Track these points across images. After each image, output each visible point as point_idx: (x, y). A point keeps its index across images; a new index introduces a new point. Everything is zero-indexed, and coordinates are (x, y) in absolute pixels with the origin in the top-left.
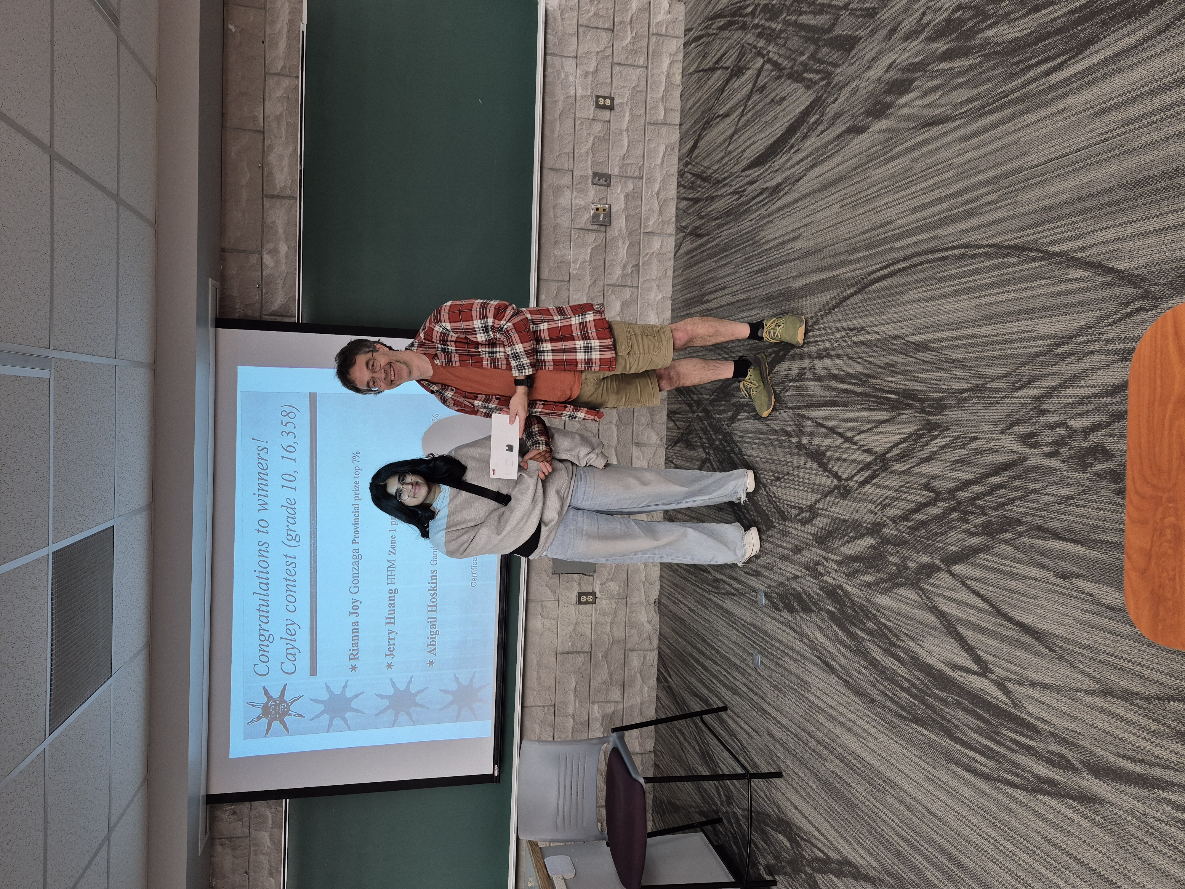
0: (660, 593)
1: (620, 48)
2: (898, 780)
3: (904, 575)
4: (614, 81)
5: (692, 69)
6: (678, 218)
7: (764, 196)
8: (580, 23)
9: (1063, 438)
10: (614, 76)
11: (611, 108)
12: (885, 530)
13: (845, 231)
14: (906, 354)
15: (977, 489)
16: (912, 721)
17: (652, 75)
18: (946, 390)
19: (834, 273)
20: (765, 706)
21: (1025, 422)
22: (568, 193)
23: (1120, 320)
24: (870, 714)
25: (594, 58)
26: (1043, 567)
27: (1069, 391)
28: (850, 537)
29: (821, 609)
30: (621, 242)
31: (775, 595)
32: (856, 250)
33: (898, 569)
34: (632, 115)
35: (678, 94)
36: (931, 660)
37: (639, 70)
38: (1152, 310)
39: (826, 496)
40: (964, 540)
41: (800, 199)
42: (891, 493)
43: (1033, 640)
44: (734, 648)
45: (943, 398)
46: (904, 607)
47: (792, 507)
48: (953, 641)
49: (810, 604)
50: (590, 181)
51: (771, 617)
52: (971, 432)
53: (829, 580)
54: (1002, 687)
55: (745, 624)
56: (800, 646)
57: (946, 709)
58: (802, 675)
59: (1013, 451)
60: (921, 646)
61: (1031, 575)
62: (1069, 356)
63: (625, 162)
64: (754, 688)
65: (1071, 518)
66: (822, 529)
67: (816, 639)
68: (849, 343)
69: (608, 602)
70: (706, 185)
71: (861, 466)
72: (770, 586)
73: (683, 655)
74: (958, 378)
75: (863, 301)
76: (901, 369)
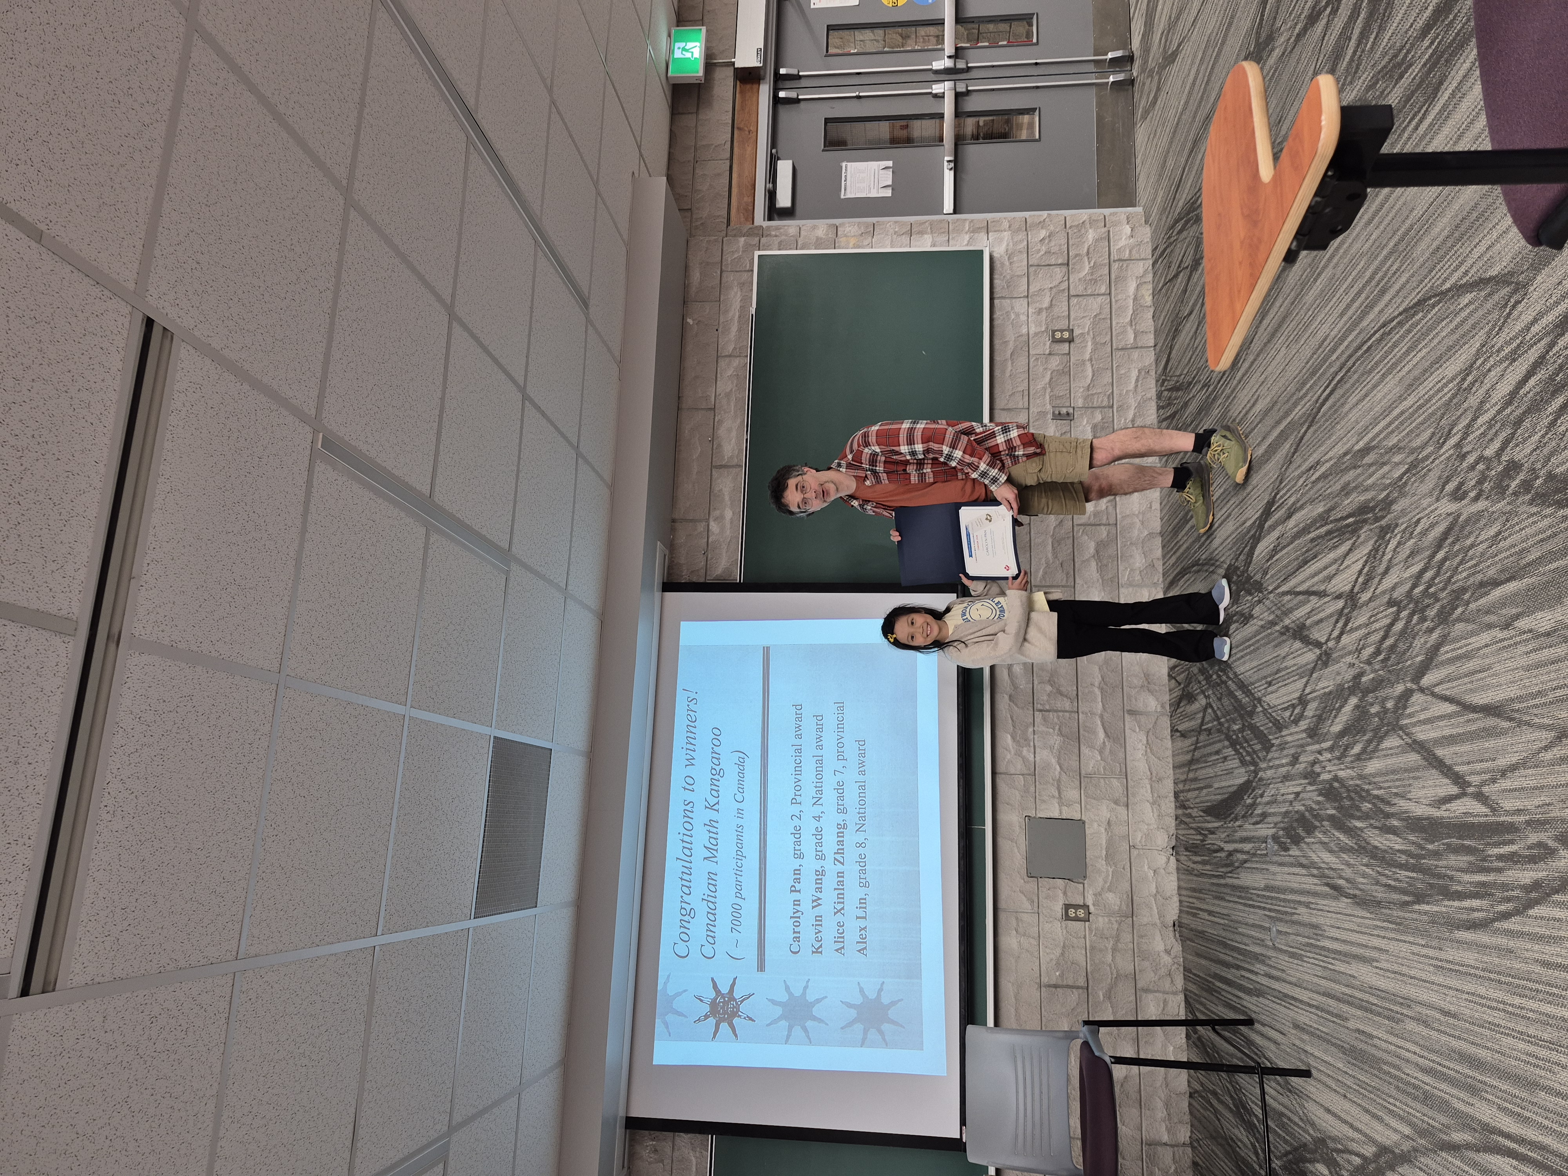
0: (1181, 911)
1: (1077, 280)
3: (1385, 721)
4: (1072, 313)
5: (1161, 285)
8: (1030, 263)
9: (1482, 472)
10: (1072, 309)
11: (1070, 341)
12: (1364, 679)
13: (1293, 370)
14: (1355, 468)
15: (1428, 575)
16: (1414, 903)
17: (1116, 301)
18: (1390, 484)
19: (1289, 419)
20: (1287, 989)
21: (1453, 476)
23: (1504, 323)
24: (1379, 923)
25: (1048, 294)
26: (1490, 626)
27: (1480, 421)
28: (1336, 710)
29: (1323, 820)
31: (1281, 833)
32: (1304, 384)
33: (1380, 719)
34: (1095, 343)
35: (1150, 315)
36: (1420, 811)
37: (1100, 298)
38: (1523, 299)
39: (1310, 675)
40: (1426, 642)
41: (1255, 360)
42: (1363, 631)
43: (1496, 719)
44: (1253, 933)
45: (1388, 494)
46: (1390, 761)
47: (1286, 709)
48: (1434, 771)
49: (1313, 820)
50: (1050, 416)
51: (1281, 864)
52: (1414, 516)
53: (1325, 777)
54: (1480, 797)
55: (1260, 893)
56: (1310, 883)
57: (1440, 863)
58: (1315, 920)
59: (1449, 515)
60: (1410, 799)
61: (1483, 643)
62: (1473, 385)
63: (1090, 393)
64: (1275, 973)
65: (1503, 555)
66: (1313, 717)
67: (1324, 862)
68: (1310, 486)
69: (1106, 920)
70: (1180, 393)
71: (1335, 618)
72: (1276, 824)
73: (1208, 981)
74: (1397, 464)
75: (1314, 433)
76: (1354, 485)
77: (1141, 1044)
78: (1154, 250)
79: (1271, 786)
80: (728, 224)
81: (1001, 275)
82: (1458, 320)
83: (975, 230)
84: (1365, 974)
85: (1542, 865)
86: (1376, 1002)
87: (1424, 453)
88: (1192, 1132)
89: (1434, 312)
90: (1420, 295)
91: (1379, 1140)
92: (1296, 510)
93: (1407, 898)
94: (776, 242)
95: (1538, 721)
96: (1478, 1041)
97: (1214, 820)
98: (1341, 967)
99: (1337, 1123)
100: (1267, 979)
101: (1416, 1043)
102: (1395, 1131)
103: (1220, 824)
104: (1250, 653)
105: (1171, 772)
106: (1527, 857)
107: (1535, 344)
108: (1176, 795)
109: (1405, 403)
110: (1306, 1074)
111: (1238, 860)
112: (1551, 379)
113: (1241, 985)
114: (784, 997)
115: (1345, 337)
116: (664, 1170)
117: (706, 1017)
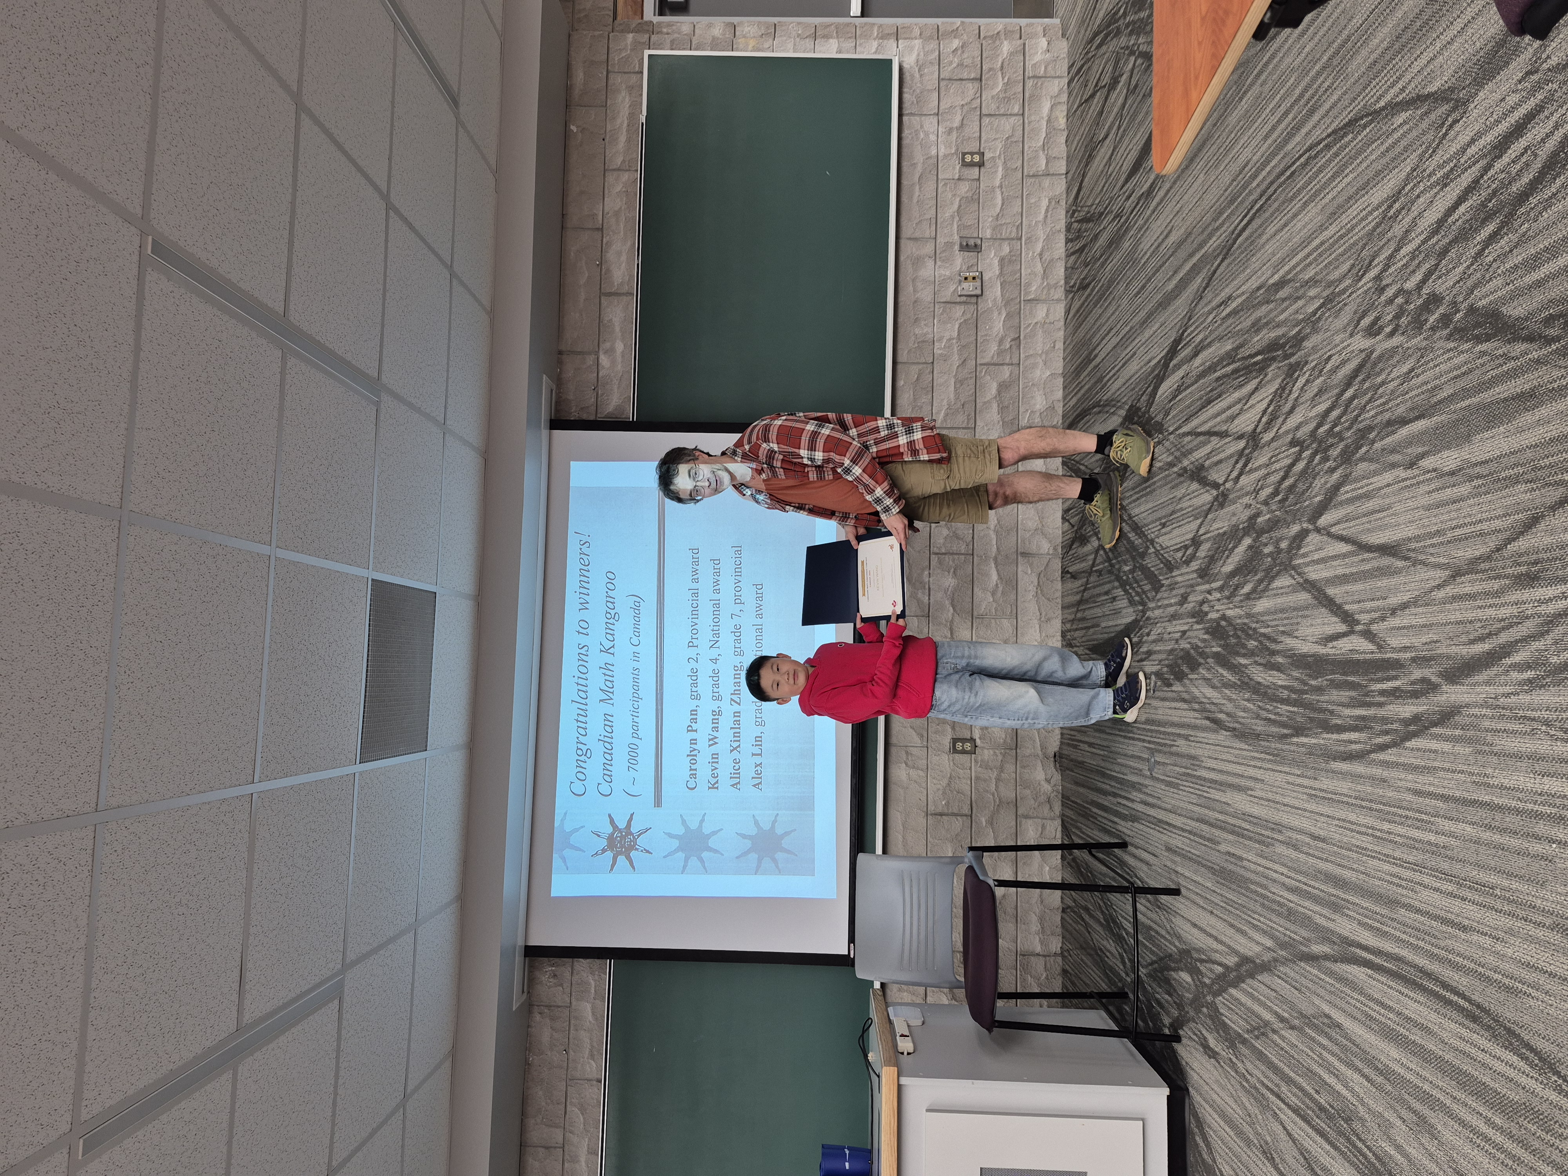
0: (1062, 744)
1: (990, 97)
2: (1284, 818)
3: (1277, 562)
4: (983, 134)
5: (1075, 107)
6: (1067, 278)
7: (1141, 204)
8: (942, 76)
9: (1401, 307)
10: (983, 129)
11: (981, 165)
12: (1260, 520)
13: (1210, 199)
14: (1268, 302)
15: (1335, 414)
16: (1292, 736)
17: (1029, 123)
18: (1303, 320)
19: (1203, 251)
20: (1161, 815)
21: (1369, 311)
22: (930, 263)
23: (1438, 145)
24: (1256, 755)
25: (959, 112)
26: (1393, 466)
27: (1403, 252)
28: (1229, 551)
29: (1207, 657)
30: (996, 314)
31: (1165, 669)
32: (1221, 213)
33: (1272, 559)
34: (1006, 169)
35: (1062, 139)
36: (1306, 648)
37: (1014, 118)
38: (1461, 118)
39: (1206, 517)
40: (1326, 483)
41: (1171, 188)
42: (1263, 472)
43: (1391, 558)
44: (1131, 763)
45: (1300, 330)
46: (1279, 600)
47: (1178, 550)
48: (1323, 610)
49: (1198, 658)
50: (957, 247)
51: (1163, 699)
52: (1326, 353)
53: (1213, 615)
54: (1368, 635)
56: (1191, 717)
57: (1322, 698)
58: (1193, 751)
59: (1361, 351)
60: (1296, 637)
61: (1385, 482)
62: (1400, 213)
63: (999, 222)
64: (1150, 800)
65: (1414, 393)
66: (1205, 558)
67: (1205, 698)
68: (1219, 322)
69: (991, 752)
70: (1091, 225)
71: (1236, 458)
72: (1160, 661)
73: (1085, 807)
74: (1312, 298)
75: (1228, 267)
76: (1265, 321)
77: (1020, 864)
78: (1071, 67)
79: (1158, 625)
80: (615, 18)
81: (911, 89)
82: (1390, 141)
83: (883, 37)
84: (1239, 802)
85: (1423, 700)
86: (1248, 827)
87: (1342, 287)
88: (1063, 943)
89: (1365, 133)
90: (1352, 114)
91: (1242, 951)
92: (1203, 348)
93: (1286, 731)
94: (668, 41)
95: (1433, 560)
96: (1346, 863)
98: (1217, 795)
99: (1202, 936)
100: (1142, 806)
101: (1284, 865)
102: (1258, 943)
104: (1147, 494)
105: (1060, 612)
106: (1409, 692)
107: (1470, 167)
108: (1064, 634)
109: (1326, 232)
110: (1176, 892)
112: (1483, 205)
113: (1117, 811)
114: (681, 831)
115: (1267, 162)
116: (564, 993)
117: (604, 851)
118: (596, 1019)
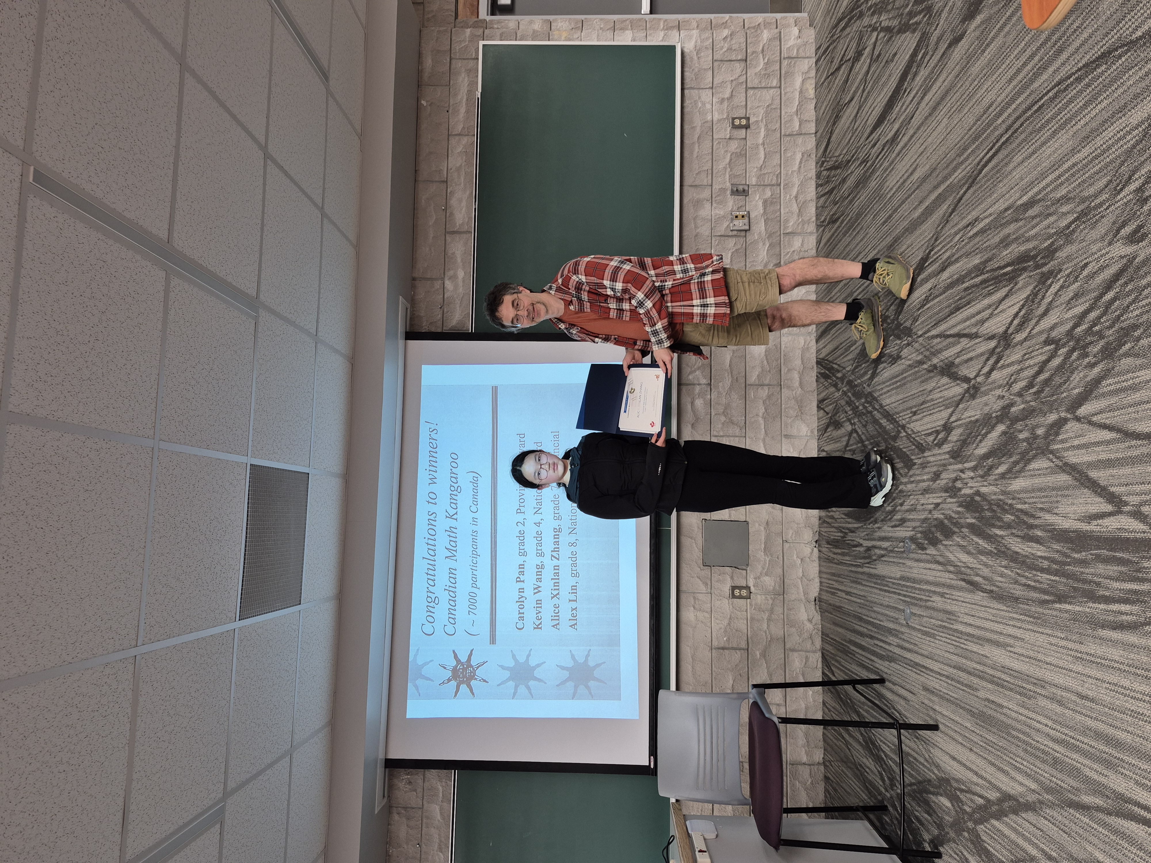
0: (821, 590)
1: (753, 75)
2: (1048, 675)
3: (1035, 446)
4: (748, 103)
5: (823, 80)
6: (818, 216)
7: (885, 150)
8: (715, 58)
10: (748, 99)
11: (747, 127)
12: (1013, 409)
13: (954, 138)
14: (1017, 221)
15: (1093, 315)
16: (1054, 602)
17: (785, 93)
18: (1055, 233)
19: (948, 182)
20: (918, 659)
21: (1130, 221)
22: (708, 205)
24: (1015, 616)
25: (729, 86)
28: (982, 435)
29: (962, 527)
30: (761, 244)
31: (919, 535)
32: (965, 149)
33: (1028, 443)
34: (767, 130)
35: (812, 106)
36: (1066, 524)
37: (772, 90)
39: (957, 406)
40: (1085, 376)
41: (915, 133)
42: (1016, 367)
44: (887, 612)
45: (1053, 243)
46: (1037, 481)
47: (930, 434)
48: (1086, 491)
49: (952, 527)
50: (729, 192)
51: (918, 560)
52: (1082, 261)
53: (967, 491)
54: (1137, 515)
55: (896, 581)
56: (945, 577)
57: (1087, 571)
58: (949, 607)
59: (1122, 257)
60: (1056, 514)
63: (763, 172)
64: (907, 645)
66: (957, 441)
68: (966, 241)
69: (763, 597)
70: (839, 171)
71: (986, 356)
72: (914, 528)
73: (843, 645)
74: (1064, 214)
75: (974, 193)
76: (1014, 237)
78: (817, 49)
79: (911, 497)
80: (456, 17)
81: (691, 68)
82: (1149, 66)
83: (668, 28)
84: (998, 656)
86: (1008, 679)
88: (824, 754)
89: (1120, 62)
91: (1004, 788)
92: (950, 264)
93: (1047, 597)
94: (498, 34)
96: (1119, 724)
97: (854, 521)
98: (975, 648)
99: (962, 769)
100: (899, 649)
101: (1048, 718)
102: (1021, 784)
103: (860, 525)
104: (897, 387)
109: (1079, 155)
110: (934, 728)
111: (875, 554)
113: (874, 651)
114: (511, 663)
115: (1013, 100)
116: (417, 797)
117: (449, 680)
118: (444, 819)
